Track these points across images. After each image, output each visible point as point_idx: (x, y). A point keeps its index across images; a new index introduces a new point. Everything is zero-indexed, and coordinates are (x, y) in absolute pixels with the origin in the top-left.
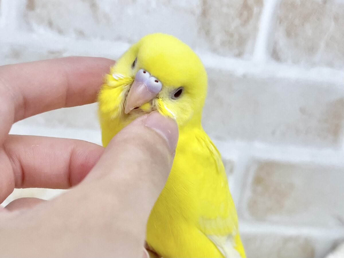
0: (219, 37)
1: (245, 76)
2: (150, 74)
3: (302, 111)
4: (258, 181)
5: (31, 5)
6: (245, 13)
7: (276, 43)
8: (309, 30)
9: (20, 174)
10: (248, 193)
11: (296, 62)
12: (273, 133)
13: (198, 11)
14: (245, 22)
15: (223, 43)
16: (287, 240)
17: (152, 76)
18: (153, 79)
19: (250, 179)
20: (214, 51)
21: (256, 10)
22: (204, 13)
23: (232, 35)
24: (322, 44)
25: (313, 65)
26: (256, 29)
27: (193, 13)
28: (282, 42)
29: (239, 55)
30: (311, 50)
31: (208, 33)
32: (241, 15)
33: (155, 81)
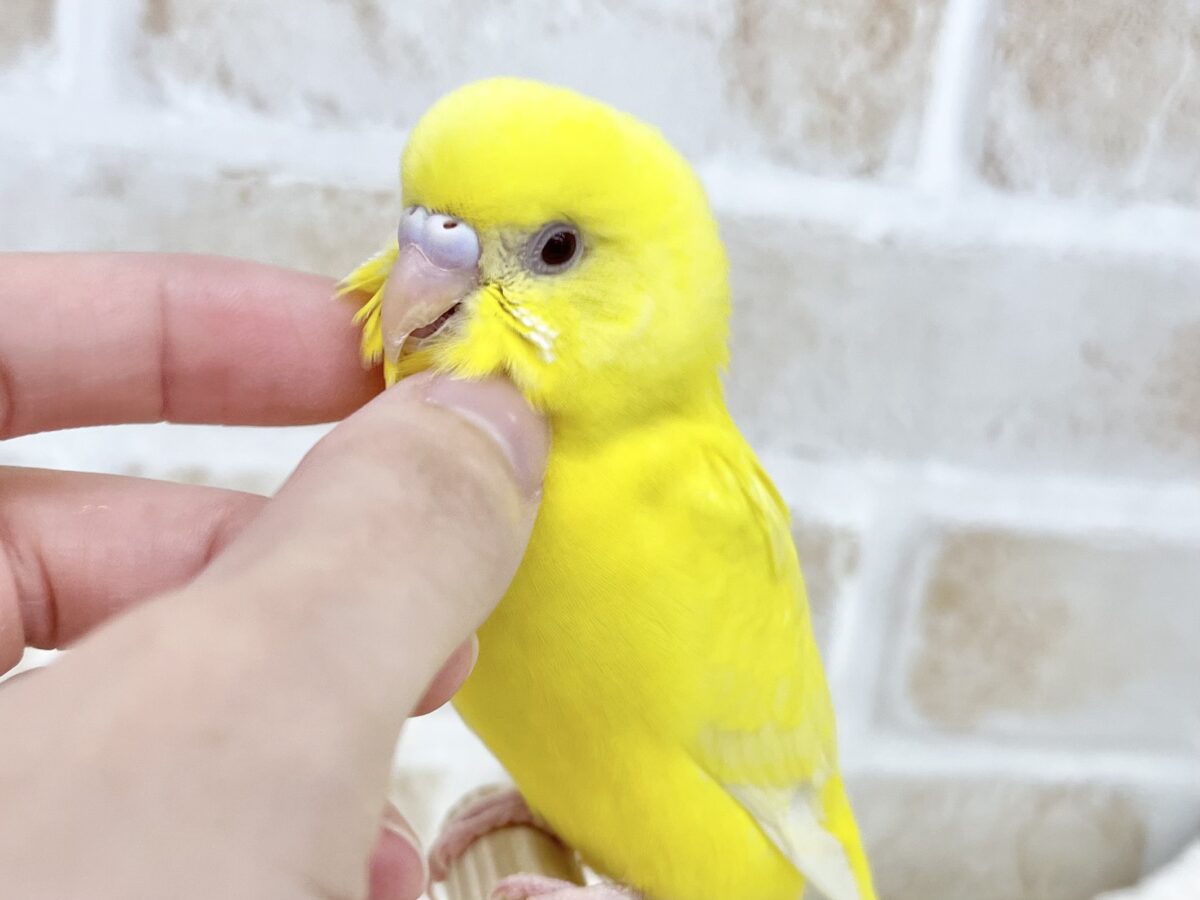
0: (796, 112)
1: (888, 241)
2: (426, 210)
3: (1092, 355)
4: (944, 596)
5: (157, 15)
6: (886, 27)
7: (993, 127)
8: (1106, 80)
10: (911, 641)
11: (1064, 190)
12: (994, 432)
13: (724, 24)
14: (887, 59)
15: (812, 132)
16: (1049, 796)
17: (434, 212)
18: (439, 221)
19: (916, 593)
20: (784, 157)
21: (921, 15)
22: (746, 30)
23: (841, 104)
24: (1154, 128)
25: (1126, 198)
26: (923, 81)
27: (705, 30)
28: (1016, 123)
29: (869, 170)
30: (1116, 148)
31: (758, 97)
32: (872, 32)
33: (447, 226)
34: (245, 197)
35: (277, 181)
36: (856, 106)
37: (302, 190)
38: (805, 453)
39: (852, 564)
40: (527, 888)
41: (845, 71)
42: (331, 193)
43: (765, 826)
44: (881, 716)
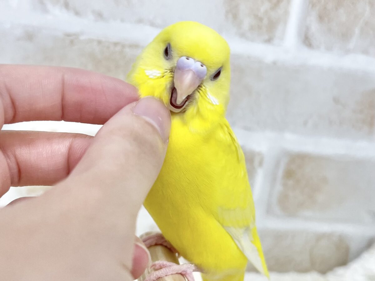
0: (247, 22)
1: (274, 63)
2: (194, 59)
3: (336, 100)
4: (289, 174)
7: (308, 28)
8: (343, 15)
9: (15, 170)
10: (279, 188)
11: (329, 49)
12: (305, 123)
14: (275, 6)
15: (252, 28)
16: (320, 237)
17: (197, 61)
18: (199, 64)
19: (280, 173)
20: (243, 35)
23: (261, 19)
24: (357, 31)
25: (348, 52)
26: (287, 13)
28: (314, 27)
29: (269, 41)
30: (345, 36)
31: (235, 17)
34: (72, 42)
35: (82, 38)
36: (265, 21)
37: (91, 41)
38: (247, 129)
39: (261, 164)
40: (162, 265)
41: (263, 9)
42: (99, 42)
43: (236, 241)
44: (269, 211)
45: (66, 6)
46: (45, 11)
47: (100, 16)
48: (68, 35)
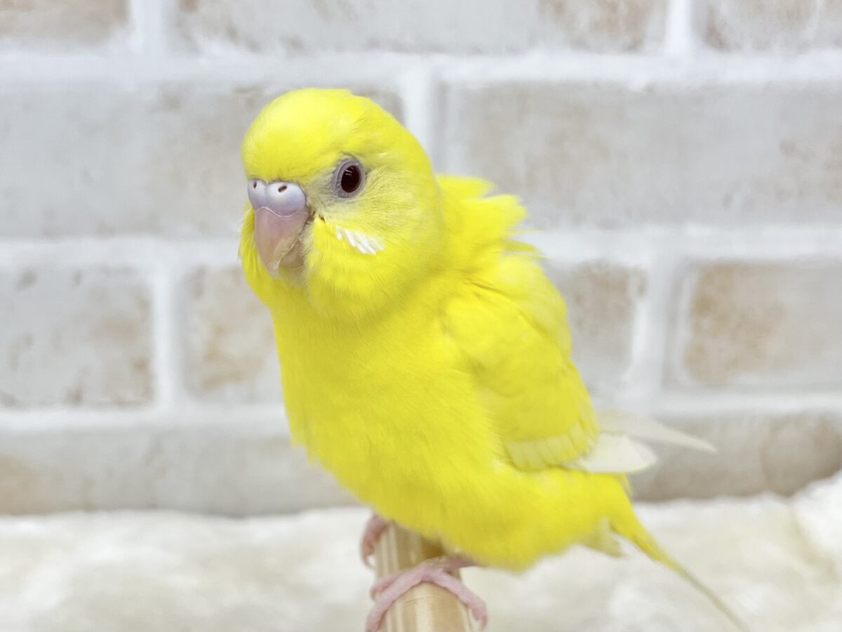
0: (585, 15)
1: (650, 89)
2: (265, 182)
3: (788, 148)
4: (703, 306)
7: (712, 12)
10: (684, 334)
11: (762, 46)
12: (727, 201)
15: (596, 27)
16: (778, 423)
17: (270, 183)
18: (275, 188)
19: (685, 303)
20: (579, 44)
23: (613, 7)
25: (803, 47)
29: (634, 47)
30: (794, 17)
31: (559, 8)
33: (280, 190)
34: (250, 103)
36: (623, 8)
38: (608, 225)
39: (642, 290)
44: (668, 381)
45: (232, 34)
46: (193, 49)
47: (295, 45)
48: (241, 90)
